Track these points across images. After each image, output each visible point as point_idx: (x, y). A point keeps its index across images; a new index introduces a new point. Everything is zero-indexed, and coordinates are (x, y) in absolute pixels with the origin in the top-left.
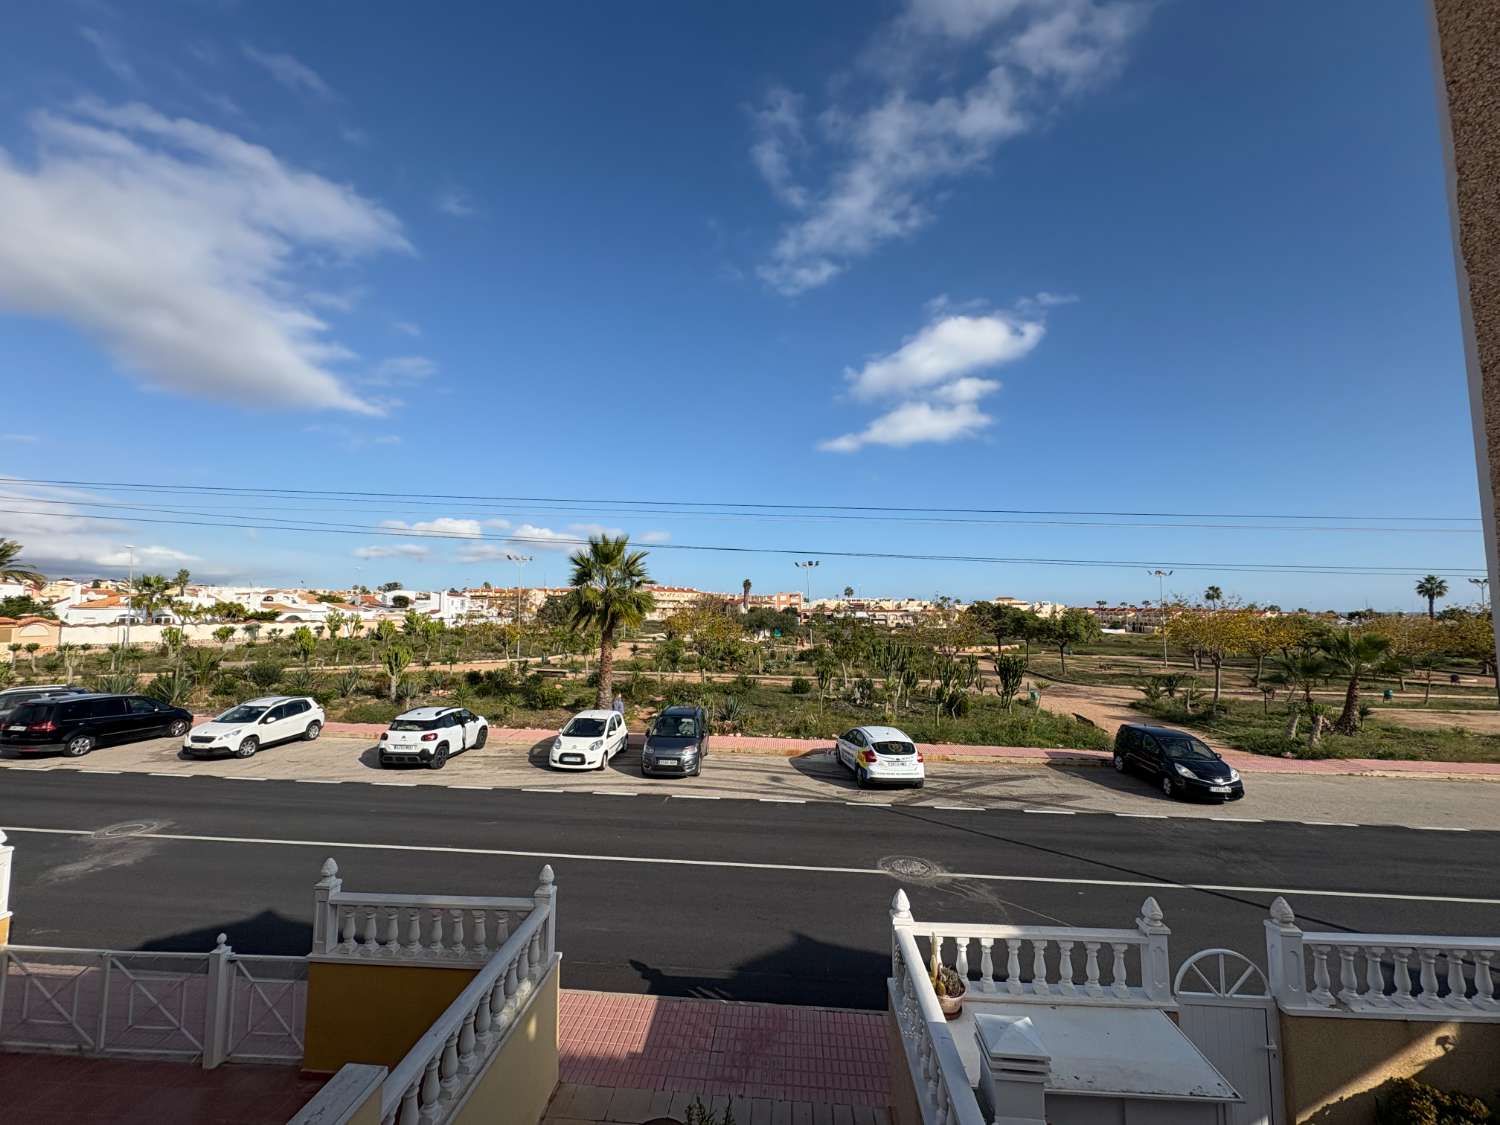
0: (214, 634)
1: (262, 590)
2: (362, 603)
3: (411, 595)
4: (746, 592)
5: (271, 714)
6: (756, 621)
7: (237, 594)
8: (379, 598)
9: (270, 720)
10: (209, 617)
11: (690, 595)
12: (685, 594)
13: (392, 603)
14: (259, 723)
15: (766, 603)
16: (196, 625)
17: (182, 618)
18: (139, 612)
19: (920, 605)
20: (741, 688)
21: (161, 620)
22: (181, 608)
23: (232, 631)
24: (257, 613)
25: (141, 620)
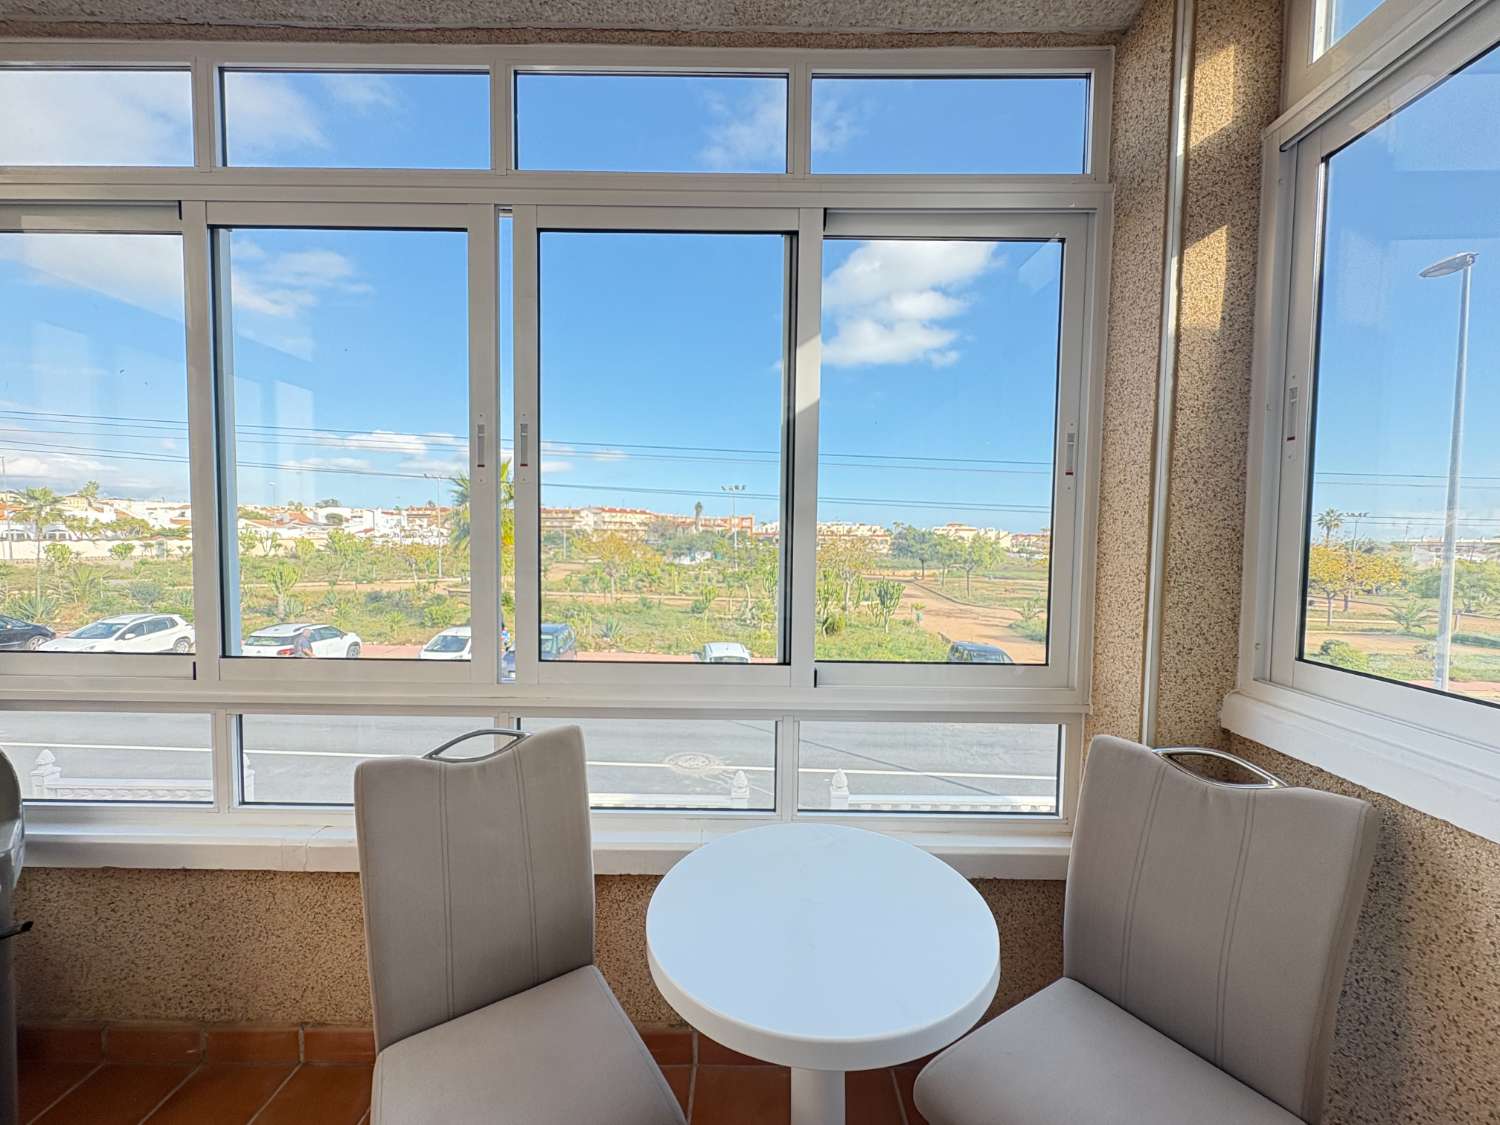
0: (110, 551)
1: (176, 505)
2: (292, 520)
3: (345, 512)
4: (698, 514)
5: (131, 630)
6: (686, 544)
7: (148, 509)
8: (310, 515)
9: (128, 636)
10: (109, 533)
11: (643, 517)
12: (637, 516)
13: (325, 521)
14: (117, 639)
15: (719, 526)
16: (94, 541)
17: (78, 534)
18: (29, 527)
19: (870, 530)
20: (640, 607)
21: (55, 535)
22: (75, 523)
23: (131, 548)
24: (164, 529)
25: (32, 536)
